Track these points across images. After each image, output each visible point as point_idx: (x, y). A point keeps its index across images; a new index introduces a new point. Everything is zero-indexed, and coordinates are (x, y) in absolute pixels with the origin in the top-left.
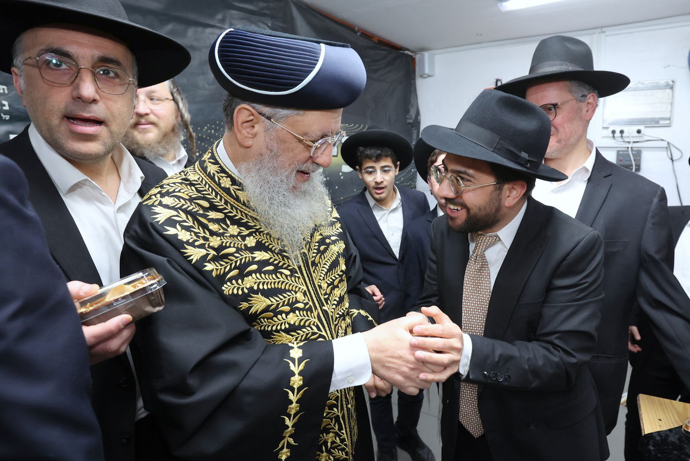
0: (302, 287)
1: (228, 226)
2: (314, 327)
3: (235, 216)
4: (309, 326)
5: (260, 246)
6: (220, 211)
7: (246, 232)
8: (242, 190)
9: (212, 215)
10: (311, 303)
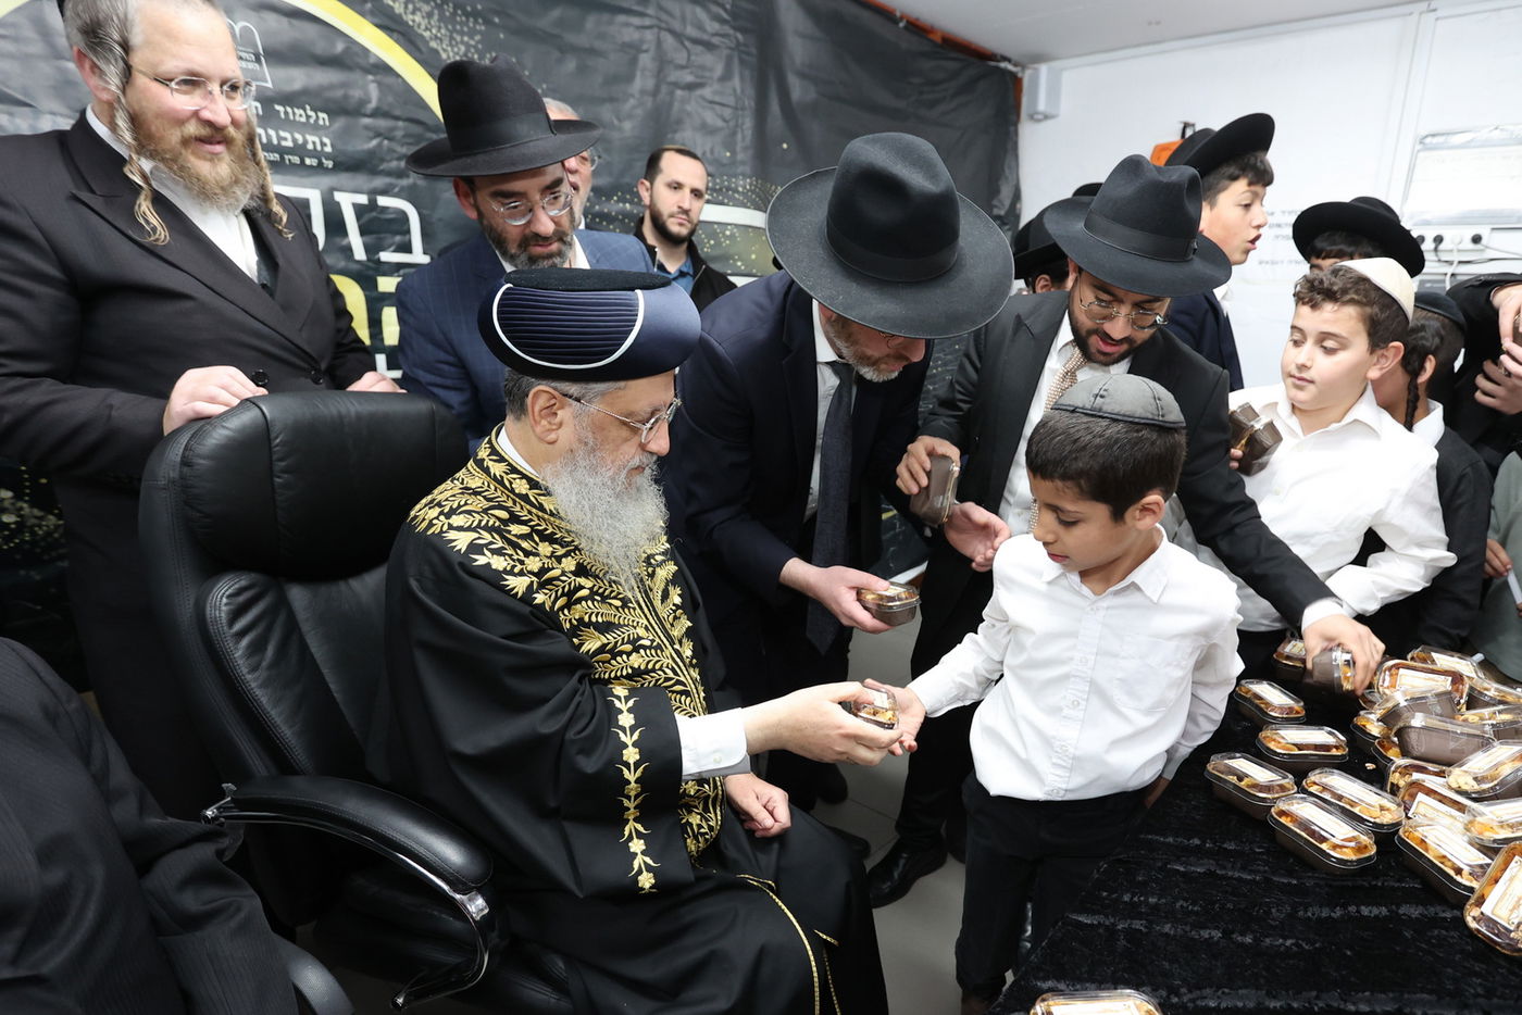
0: (640, 620)
1: (537, 544)
2: (667, 671)
3: (546, 529)
4: (660, 669)
5: (581, 571)
6: (524, 523)
7: (561, 551)
8: (548, 494)
9: (516, 529)
10: (657, 640)
